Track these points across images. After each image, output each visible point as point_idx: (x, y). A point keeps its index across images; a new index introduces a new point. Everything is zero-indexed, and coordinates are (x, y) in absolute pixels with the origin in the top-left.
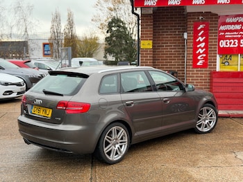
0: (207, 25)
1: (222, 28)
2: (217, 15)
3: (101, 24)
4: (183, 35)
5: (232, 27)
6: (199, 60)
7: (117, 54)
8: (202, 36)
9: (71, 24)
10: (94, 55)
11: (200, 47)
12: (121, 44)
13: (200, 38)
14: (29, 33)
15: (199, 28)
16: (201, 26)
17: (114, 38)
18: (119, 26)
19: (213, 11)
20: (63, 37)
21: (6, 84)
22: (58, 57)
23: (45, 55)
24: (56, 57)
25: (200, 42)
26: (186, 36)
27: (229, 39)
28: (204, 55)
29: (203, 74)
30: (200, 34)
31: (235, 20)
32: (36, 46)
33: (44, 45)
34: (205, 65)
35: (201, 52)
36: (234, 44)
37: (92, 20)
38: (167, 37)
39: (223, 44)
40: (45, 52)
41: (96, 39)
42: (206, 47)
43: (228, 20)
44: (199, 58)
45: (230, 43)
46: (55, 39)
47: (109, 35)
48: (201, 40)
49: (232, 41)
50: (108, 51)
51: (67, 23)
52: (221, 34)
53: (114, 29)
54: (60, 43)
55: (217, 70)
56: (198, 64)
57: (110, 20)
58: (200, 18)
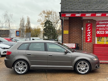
0: (91, 24)
1: (98, 26)
2: (95, 20)
3: (42, 23)
4: (81, 28)
5: (102, 26)
6: (88, 39)
7: (48, 36)
8: (89, 29)
9: (29, 23)
10: (38, 36)
11: (89, 34)
12: (50, 32)
13: (88, 30)
14: (11, 26)
15: (88, 26)
16: (89, 25)
17: (47, 29)
18: (49, 24)
19: (94, 19)
20: (25, 28)
21: (4, 48)
22: (23, 37)
23: (17, 36)
24: (22, 37)
25: (88, 32)
26: (82, 29)
27: (101, 30)
28: (90, 37)
29: (90, 45)
30: (88, 28)
31: (103, 23)
32: (13, 32)
33: (17, 31)
34: (90, 41)
35: (89, 36)
36: (103, 33)
37: (38, 21)
38: (75, 29)
39: (98, 32)
40: (17, 35)
41: (39, 29)
42: (91, 33)
43: (100, 23)
44: (88, 38)
45: (101, 32)
46: (22, 29)
47: (45, 27)
48: (89, 31)
49: (102, 31)
50: (45, 35)
51: (27, 22)
52: (97, 28)
53: (47, 25)
54: (24, 31)
55: (96, 43)
56: (88, 41)
57: (46, 21)
58: (89, 21)
